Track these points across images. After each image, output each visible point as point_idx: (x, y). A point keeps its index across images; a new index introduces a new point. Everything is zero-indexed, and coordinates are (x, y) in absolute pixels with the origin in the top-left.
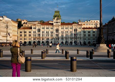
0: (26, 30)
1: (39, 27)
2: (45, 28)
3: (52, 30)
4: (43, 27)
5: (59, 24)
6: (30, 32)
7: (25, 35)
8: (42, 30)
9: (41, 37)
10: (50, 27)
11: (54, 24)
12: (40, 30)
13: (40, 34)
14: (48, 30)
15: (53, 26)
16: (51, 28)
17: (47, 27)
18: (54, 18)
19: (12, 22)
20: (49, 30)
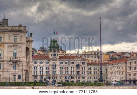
2: (39, 63)
4: (36, 61)
5: (56, 57)
10: (45, 61)
11: (51, 57)
15: (49, 60)
16: (47, 63)
20: (43, 64)
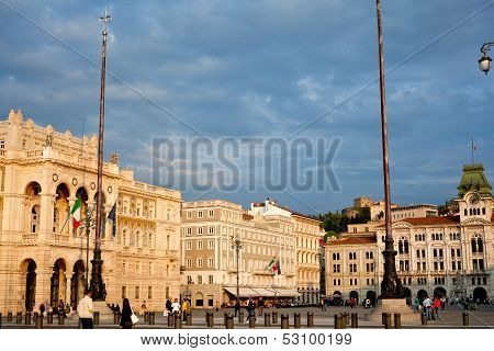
0: (353, 248)
1: (404, 234)
2: (429, 238)
3: (455, 244)
4: (420, 232)
5: (481, 216)
6: (370, 255)
7: (353, 268)
8: (415, 245)
9: (412, 273)
10: (447, 231)
11: (463, 218)
12: (406, 244)
13: (407, 262)
14: (438, 244)
15: (459, 227)
16: (454, 237)
17: (437, 231)
18: (462, 196)
19: (293, 220)
20: (442, 242)
